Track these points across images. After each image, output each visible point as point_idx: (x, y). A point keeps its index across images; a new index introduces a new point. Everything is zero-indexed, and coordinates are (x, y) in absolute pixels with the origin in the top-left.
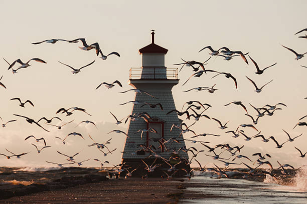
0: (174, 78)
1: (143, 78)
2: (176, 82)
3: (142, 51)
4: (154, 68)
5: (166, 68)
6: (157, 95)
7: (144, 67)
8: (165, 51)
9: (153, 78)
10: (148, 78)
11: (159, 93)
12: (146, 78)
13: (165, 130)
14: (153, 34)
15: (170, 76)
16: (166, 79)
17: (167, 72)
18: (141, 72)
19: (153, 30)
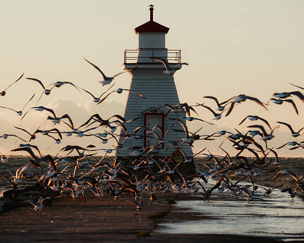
0: (177, 62)
1: (140, 61)
3: (139, 30)
4: (153, 49)
5: (167, 50)
6: (157, 81)
7: (141, 49)
8: (166, 30)
9: (152, 62)
10: (145, 61)
11: (159, 79)
12: (143, 62)
13: (165, 122)
14: (152, 10)
15: (171, 59)
17: (169, 55)
18: (137, 55)
19: (151, 6)
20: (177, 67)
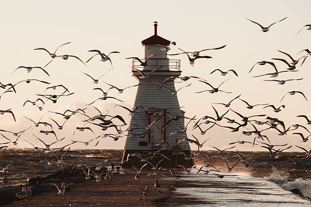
0: (177, 70)
1: (145, 69)
2: (178, 74)
3: (145, 42)
4: (157, 59)
5: (168, 59)
8: (168, 43)
10: (150, 69)
12: (148, 69)
14: (156, 25)
15: (172, 67)
16: (169, 71)
17: (170, 64)
19: (156, 22)
20: (177, 74)
